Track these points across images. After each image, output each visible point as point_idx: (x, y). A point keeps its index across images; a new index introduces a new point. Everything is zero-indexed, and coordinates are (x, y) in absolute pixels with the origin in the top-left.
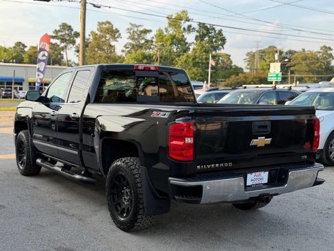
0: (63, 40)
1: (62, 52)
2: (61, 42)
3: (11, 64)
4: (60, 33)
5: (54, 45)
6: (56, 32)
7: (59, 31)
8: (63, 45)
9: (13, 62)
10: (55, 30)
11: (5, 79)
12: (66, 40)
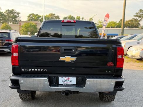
0: (140, 17)
1: (139, 22)
2: (139, 18)
3: (114, 28)
4: (139, 14)
5: (136, 19)
6: (137, 14)
7: (138, 13)
8: (139, 19)
9: (115, 27)
10: (137, 13)
11: (110, 35)
12: (141, 17)
